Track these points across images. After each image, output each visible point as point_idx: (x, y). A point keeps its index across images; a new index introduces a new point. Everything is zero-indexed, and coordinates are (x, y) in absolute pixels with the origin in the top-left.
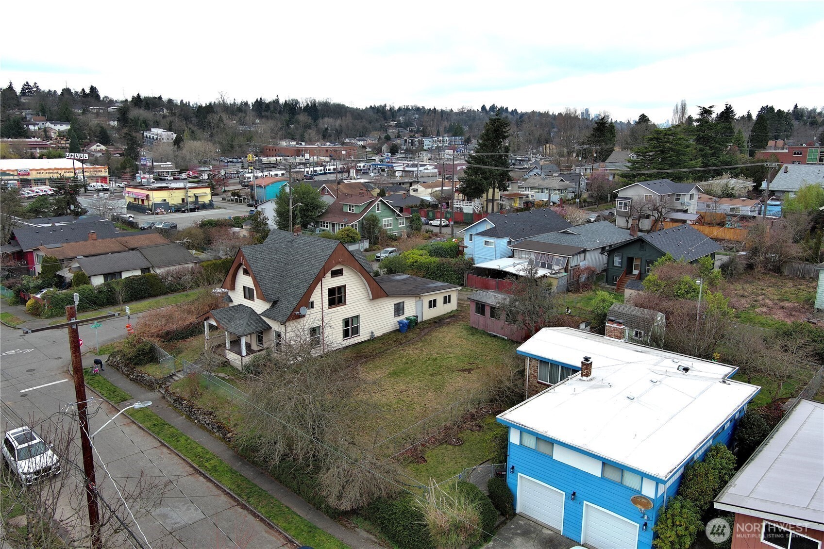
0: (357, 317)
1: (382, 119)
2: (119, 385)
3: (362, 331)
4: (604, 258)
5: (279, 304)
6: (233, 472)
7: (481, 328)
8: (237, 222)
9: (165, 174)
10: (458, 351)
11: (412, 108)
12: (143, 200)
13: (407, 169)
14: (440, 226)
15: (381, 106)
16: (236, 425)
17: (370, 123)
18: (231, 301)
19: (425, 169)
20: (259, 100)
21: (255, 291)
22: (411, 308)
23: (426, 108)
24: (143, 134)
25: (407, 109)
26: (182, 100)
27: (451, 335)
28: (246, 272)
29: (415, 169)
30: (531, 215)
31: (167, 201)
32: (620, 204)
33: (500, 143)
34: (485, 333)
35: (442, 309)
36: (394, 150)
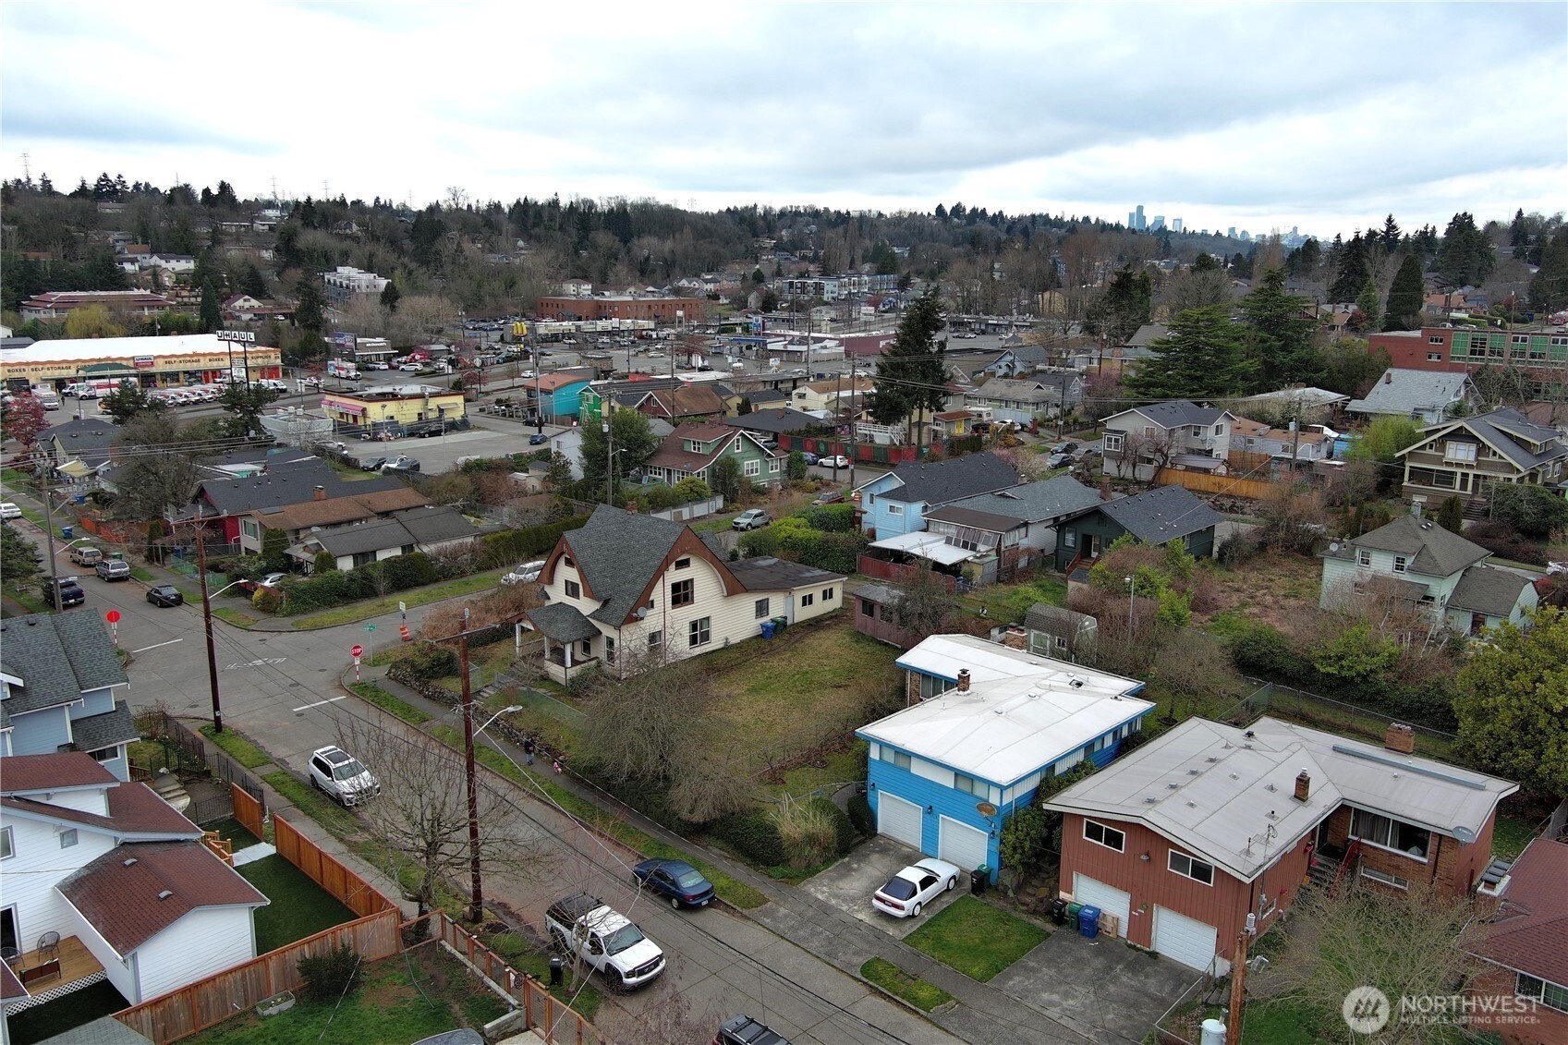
0: (708, 619)
1: (749, 235)
2: (412, 703)
3: (713, 636)
4: (1051, 535)
5: (611, 603)
6: (572, 796)
7: (868, 633)
8: (520, 463)
9: (373, 358)
10: (835, 663)
11: (805, 210)
12: (355, 418)
13: (791, 348)
14: (836, 467)
15: (746, 207)
16: (567, 747)
17: (727, 243)
18: (549, 598)
19: (822, 348)
20: (522, 201)
21: (581, 586)
22: (779, 606)
23: (832, 210)
24: (323, 277)
25: (797, 214)
26: (378, 198)
27: (830, 643)
28: (569, 563)
29: (804, 348)
30: (961, 464)
31: (396, 419)
32: (1109, 440)
33: (930, 337)
34: (874, 640)
35: (820, 607)
36: (768, 304)
